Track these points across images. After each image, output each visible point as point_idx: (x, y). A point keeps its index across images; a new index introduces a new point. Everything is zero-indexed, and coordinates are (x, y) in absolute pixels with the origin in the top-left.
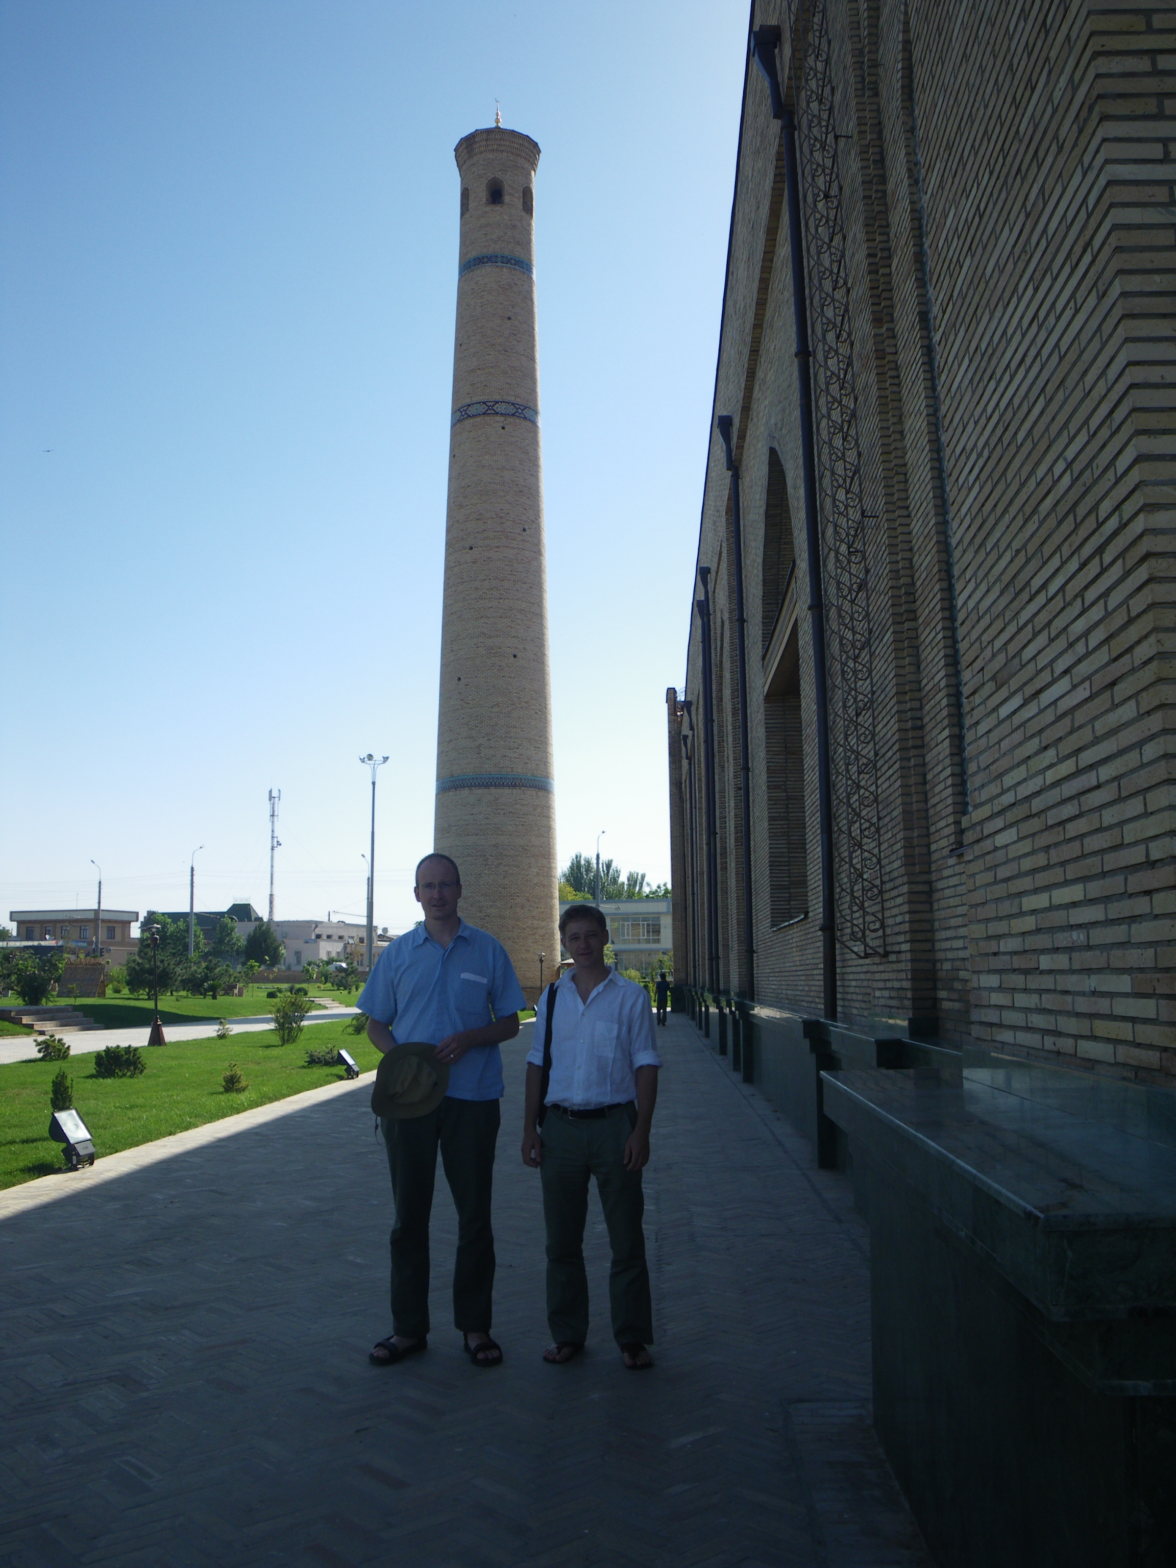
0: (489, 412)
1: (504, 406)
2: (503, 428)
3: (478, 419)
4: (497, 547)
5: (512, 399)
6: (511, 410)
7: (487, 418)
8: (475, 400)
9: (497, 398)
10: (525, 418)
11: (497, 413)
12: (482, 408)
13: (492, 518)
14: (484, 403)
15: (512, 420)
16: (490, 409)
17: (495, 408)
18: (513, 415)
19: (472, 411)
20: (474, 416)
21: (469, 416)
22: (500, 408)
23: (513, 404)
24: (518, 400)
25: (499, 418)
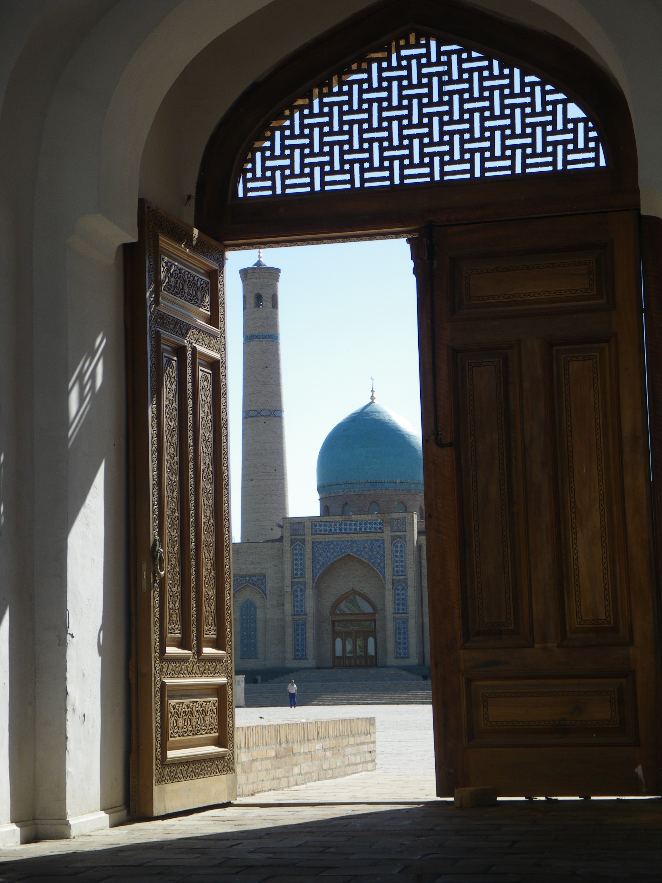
0: (258, 415)
1: (265, 412)
2: (265, 423)
3: (254, 418)
4: (264, 480)
5: (268, 408)
6: (268, 413)
7: (257, 418)
8: (252, 408)
9: (262, 408)
10: (275, 416)
11: (262, 416)
12: (255, 413)
13: (261, 466)
14: (256, 411)
15: (269, 418)
16: (258, 414)
17: (261, 413)
18: (269, 416)
19: (251, 414)
20: (252, 417)
21: (250, 416)
22: (263, 413)
23: (269, 410)
24: (272, 408)
25: (263, 418)
